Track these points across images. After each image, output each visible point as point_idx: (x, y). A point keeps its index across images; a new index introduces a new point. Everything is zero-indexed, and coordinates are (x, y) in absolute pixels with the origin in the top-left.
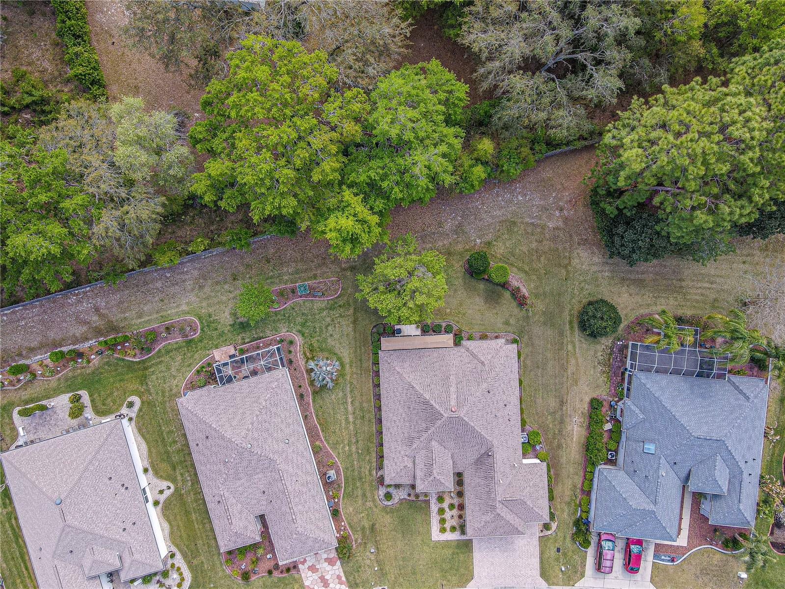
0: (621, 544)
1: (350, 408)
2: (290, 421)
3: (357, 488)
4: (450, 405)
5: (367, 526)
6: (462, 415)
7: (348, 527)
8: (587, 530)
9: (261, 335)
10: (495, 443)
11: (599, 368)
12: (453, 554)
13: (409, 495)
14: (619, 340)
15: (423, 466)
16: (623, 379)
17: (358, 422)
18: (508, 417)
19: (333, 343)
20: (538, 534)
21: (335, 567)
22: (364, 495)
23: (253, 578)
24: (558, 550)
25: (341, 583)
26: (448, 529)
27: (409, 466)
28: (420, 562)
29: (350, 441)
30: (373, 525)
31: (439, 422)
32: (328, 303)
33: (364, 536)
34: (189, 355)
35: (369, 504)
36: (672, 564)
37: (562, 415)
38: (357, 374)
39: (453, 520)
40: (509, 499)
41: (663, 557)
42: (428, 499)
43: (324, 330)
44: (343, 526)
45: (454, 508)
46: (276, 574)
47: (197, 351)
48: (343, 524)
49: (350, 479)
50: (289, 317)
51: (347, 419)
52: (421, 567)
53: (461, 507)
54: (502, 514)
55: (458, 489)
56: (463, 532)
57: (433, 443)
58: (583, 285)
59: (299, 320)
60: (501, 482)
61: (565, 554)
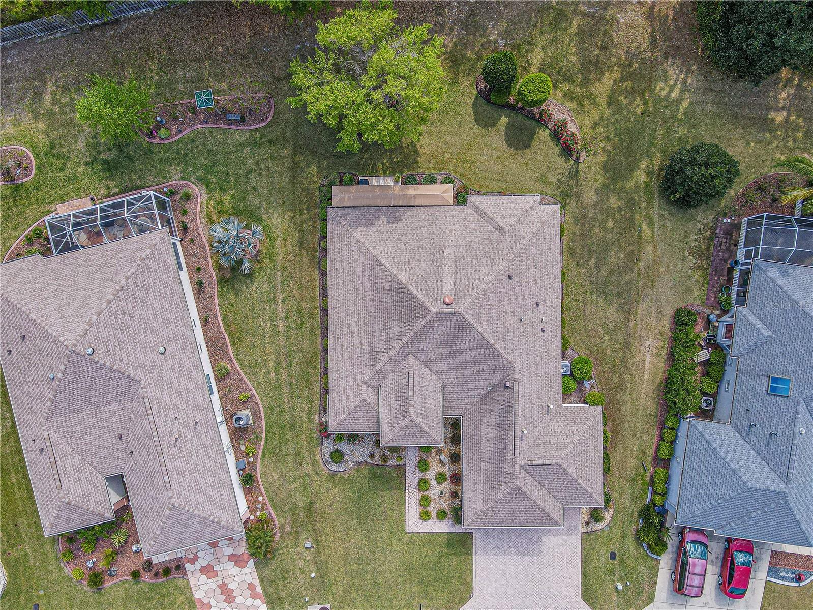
0: (716, 549)
1: (280, 308)
2: (171, 317)
3: (287, 441)
4: (442, 293)
5: (301, 505)
6: (462, 310)
7: (269, 505)
8: (662, 524)
9: (139, 183)
10: (518, 365)
11: (692, 260)
12: (441, 555)
13: (372, 456)
14: (725, 215)
15: (392, 402)
16: (730, 280)
17: (293, 333)
18: (540, 326)
19: (257, 202)
20: (581, 528)
21: (246, 570)
22: (298, 453)
23: (109, 583)
24: (613, 556)
25: (254, 596)
26: (434, 515)
27: (369, 401)
28: (386, 567)
29: (278, 364)
30: (312, 503)
31: (422, 322)
32: (251, 136)
33: (295, 520)
34: (16, 210)
35: (306, 468)
36: (797, 584)
37: (627, 336)
38: (294, 254)
39: (442, 501)
40: (537, 462)
41: (783, 574)
42: (402, 463)
43: (244, 179)
44: (260, 502)
45: (445, 480)
46: (146, 577)
47: (30, 205)
48: (261, 498)
49: (276, 427)
50: (186, 155)
51: (274, 328)
52: (387, 574)
53: (457, 479)
54: (524, 489)
55: (453, 448)
56: (458, 519)
57: (412, 360)
58: (669, 124)
59: (202, 160)
60: (525, 432)
61: (623, 563)
